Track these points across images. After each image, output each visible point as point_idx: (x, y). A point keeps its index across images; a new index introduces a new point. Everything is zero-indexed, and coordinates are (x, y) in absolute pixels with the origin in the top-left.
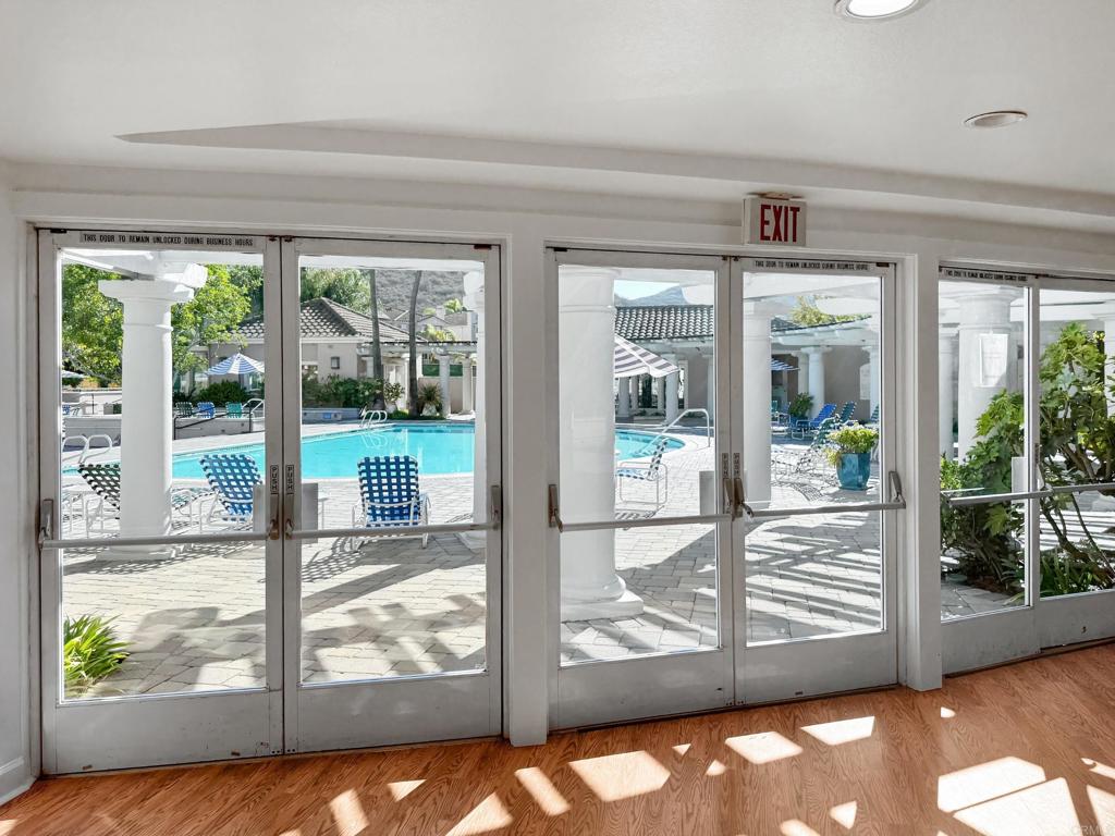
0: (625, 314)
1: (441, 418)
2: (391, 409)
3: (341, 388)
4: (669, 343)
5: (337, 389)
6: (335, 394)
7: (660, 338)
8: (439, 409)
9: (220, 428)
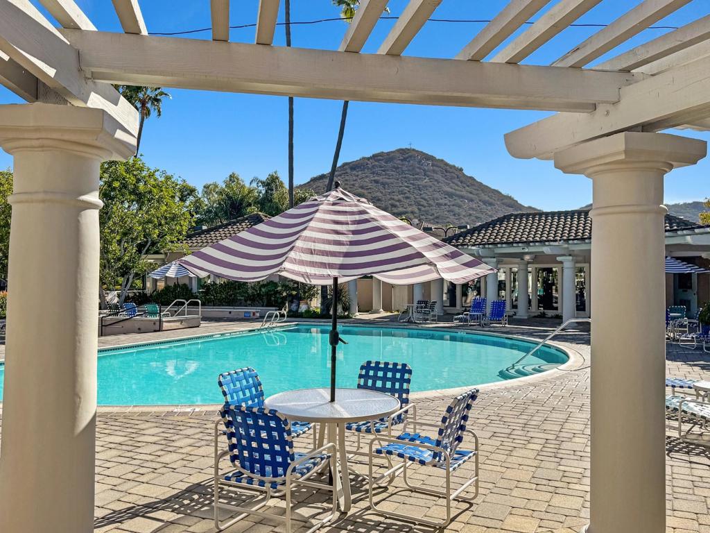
0: (527, 220)
1: (348, 317)
2: (303, 308)
3: (263, 290)
4: (566, 246)
5: (260, 290)
6: (259, 295)
7: (556, 241)
8: (346, 308)
9: (137, 326)
